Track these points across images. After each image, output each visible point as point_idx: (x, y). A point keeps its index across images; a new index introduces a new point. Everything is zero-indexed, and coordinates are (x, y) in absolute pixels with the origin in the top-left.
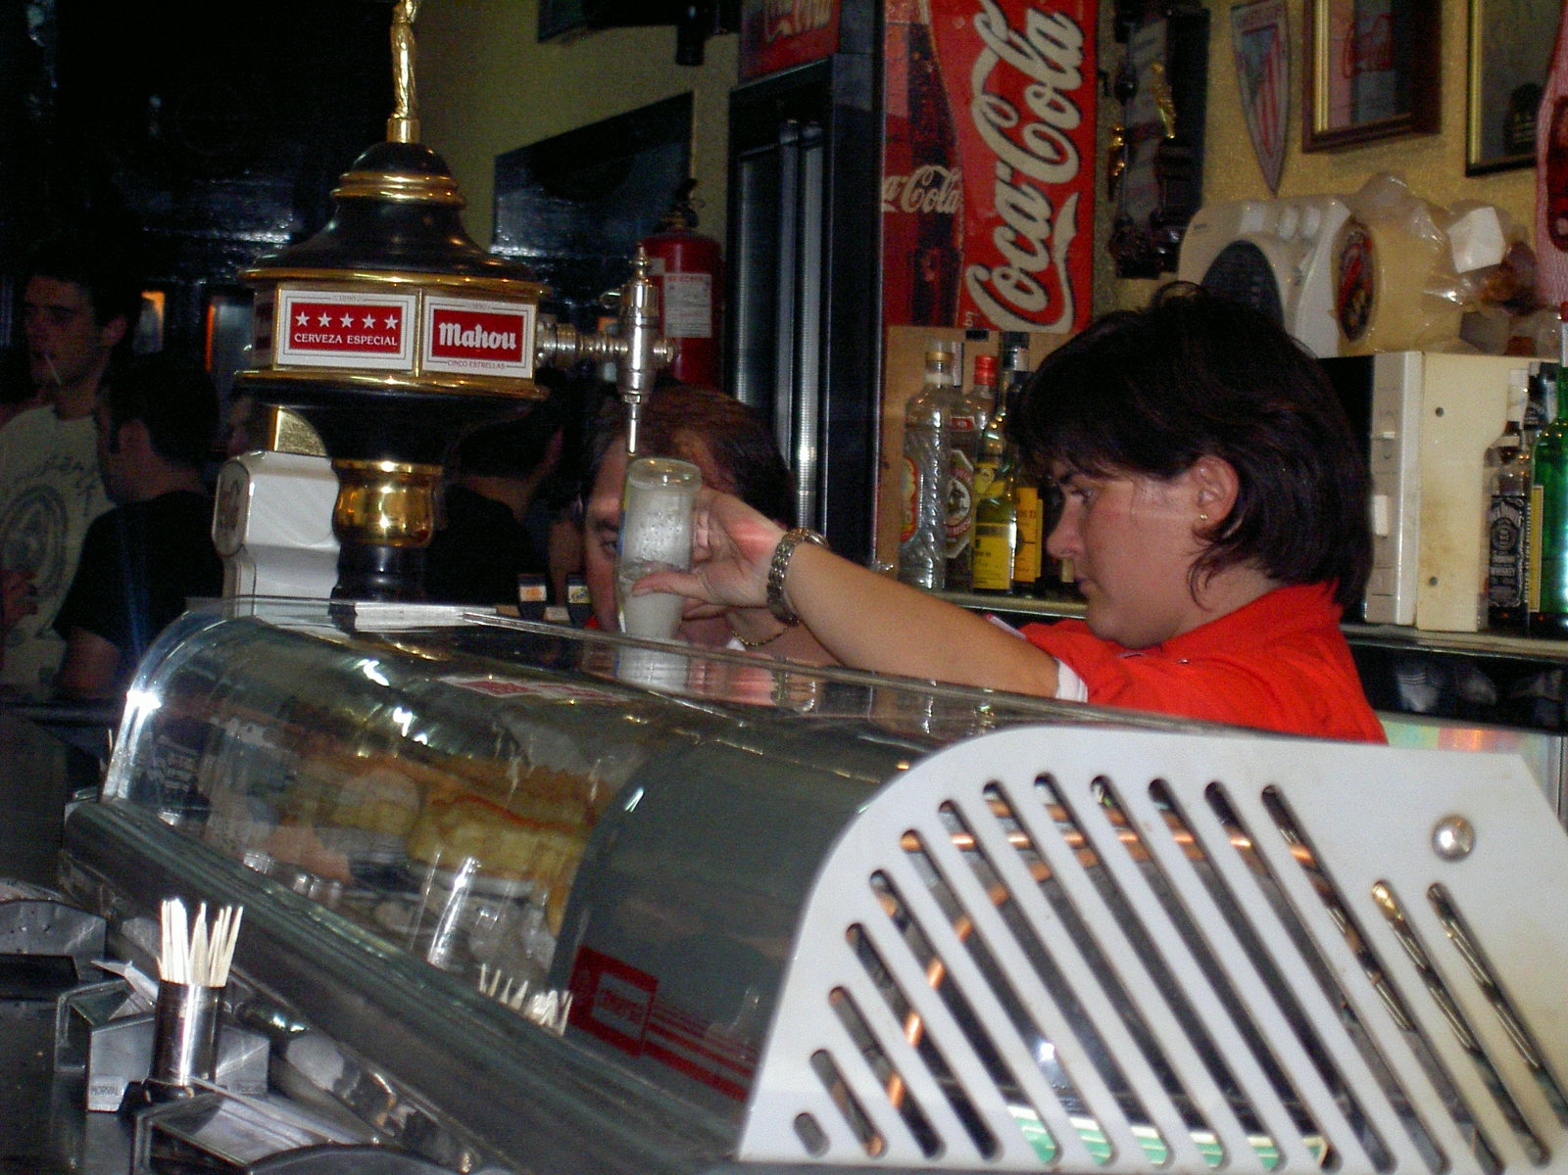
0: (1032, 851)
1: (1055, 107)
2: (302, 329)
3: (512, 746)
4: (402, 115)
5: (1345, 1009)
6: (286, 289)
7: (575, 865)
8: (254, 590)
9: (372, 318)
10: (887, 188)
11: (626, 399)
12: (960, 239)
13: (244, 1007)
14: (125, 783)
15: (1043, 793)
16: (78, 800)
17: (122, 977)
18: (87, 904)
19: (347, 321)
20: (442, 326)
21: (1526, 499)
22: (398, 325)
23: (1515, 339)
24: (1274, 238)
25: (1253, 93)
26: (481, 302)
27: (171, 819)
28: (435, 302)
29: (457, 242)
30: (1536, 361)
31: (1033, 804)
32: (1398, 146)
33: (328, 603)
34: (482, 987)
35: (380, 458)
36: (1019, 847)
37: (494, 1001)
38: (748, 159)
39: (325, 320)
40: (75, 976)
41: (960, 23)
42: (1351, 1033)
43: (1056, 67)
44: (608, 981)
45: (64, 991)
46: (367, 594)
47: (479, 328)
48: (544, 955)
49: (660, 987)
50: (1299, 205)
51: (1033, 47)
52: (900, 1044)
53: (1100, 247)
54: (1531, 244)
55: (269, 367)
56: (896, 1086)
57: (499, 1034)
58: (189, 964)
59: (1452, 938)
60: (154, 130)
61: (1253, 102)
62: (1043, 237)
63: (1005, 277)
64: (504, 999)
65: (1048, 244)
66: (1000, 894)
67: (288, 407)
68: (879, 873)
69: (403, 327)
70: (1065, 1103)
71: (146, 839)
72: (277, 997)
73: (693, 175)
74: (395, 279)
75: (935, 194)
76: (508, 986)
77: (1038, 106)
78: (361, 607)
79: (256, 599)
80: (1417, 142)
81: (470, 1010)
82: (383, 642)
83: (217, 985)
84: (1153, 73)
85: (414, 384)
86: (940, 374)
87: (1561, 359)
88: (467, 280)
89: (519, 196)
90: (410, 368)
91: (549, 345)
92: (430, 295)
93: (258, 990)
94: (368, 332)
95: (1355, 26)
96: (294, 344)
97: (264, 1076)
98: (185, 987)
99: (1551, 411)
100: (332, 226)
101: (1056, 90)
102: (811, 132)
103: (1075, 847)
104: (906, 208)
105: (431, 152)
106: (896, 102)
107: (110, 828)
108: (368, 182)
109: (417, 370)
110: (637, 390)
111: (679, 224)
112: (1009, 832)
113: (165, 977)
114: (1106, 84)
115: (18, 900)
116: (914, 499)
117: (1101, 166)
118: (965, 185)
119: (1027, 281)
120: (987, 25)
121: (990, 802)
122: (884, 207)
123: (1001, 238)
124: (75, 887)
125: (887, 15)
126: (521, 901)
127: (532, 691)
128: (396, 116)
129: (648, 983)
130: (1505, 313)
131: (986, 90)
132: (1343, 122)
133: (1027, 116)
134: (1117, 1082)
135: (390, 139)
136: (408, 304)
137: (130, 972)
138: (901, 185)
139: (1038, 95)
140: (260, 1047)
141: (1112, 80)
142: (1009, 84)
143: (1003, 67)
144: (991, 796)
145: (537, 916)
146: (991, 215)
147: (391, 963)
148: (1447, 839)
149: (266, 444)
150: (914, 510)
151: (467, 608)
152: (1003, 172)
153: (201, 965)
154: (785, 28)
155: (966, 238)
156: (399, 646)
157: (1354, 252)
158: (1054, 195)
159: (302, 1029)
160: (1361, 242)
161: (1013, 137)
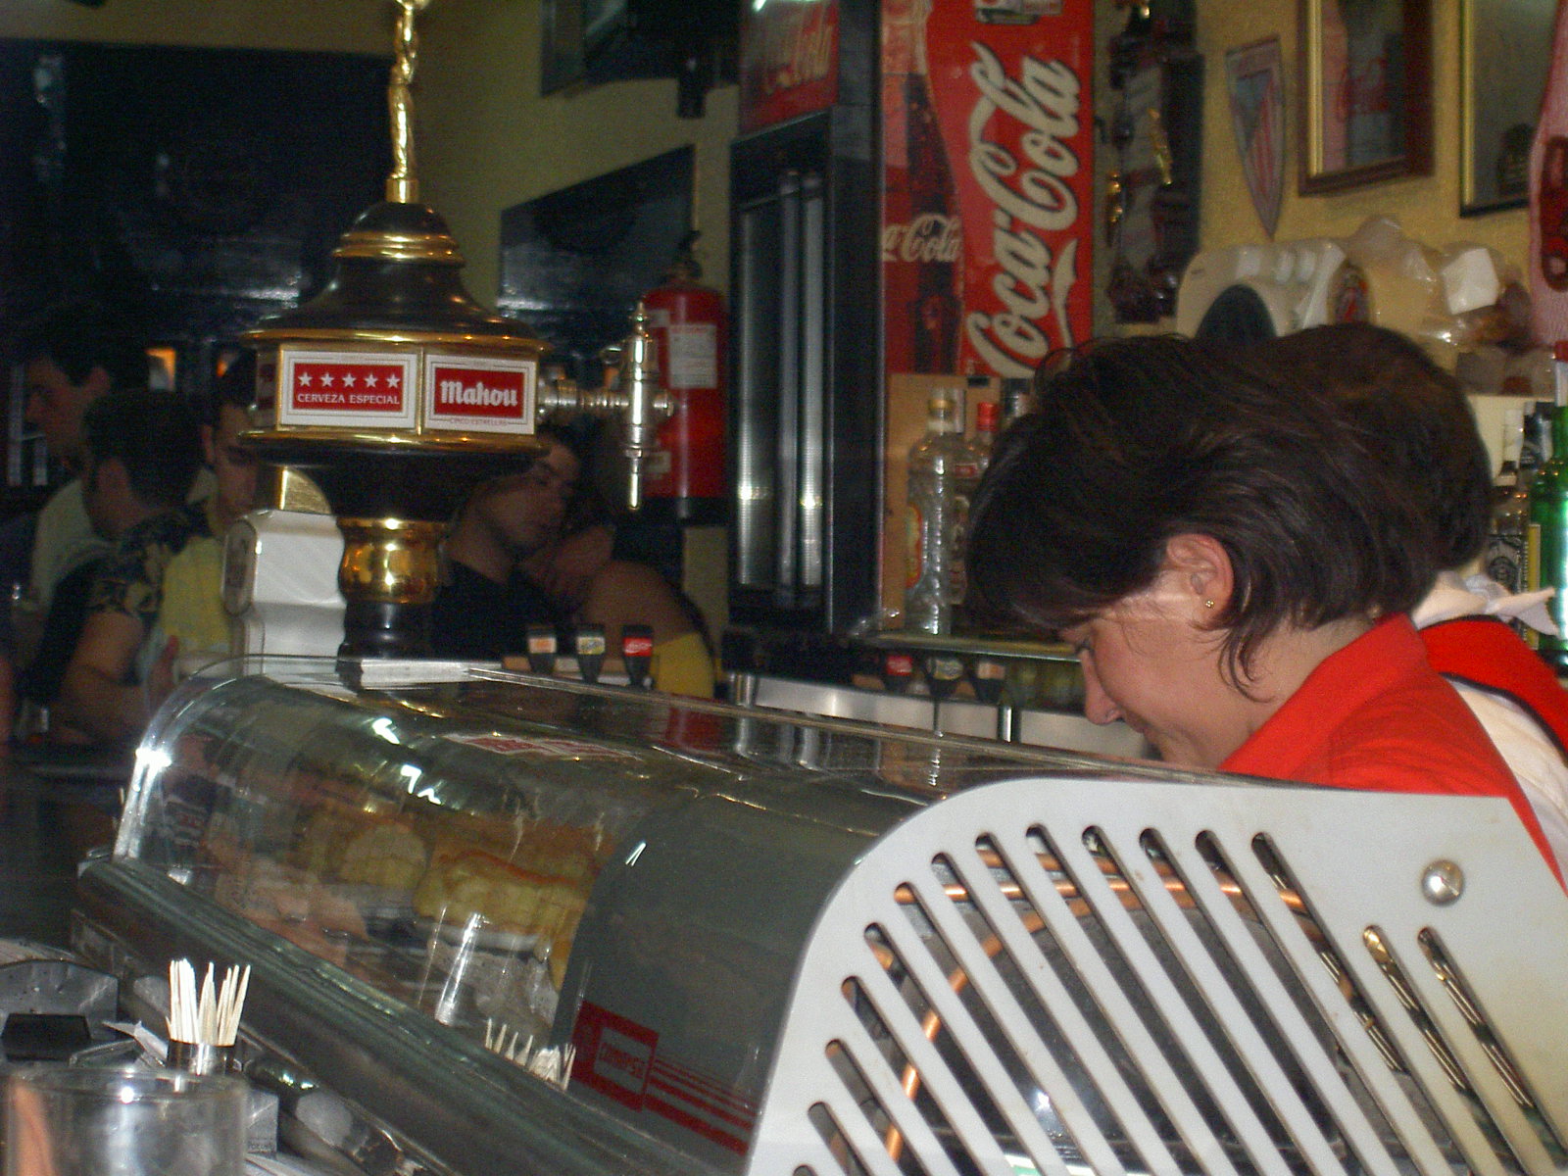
0: (1024, 901)
1: (1053, 154)
2: (305, 389)
3: (518, 801)
4: (401, 175)
5: (1338, 1053)
6: (289, 350)
7: (576, 921)
8: (263, 648)
9: (374, 377)
10: (887, 237)
11: (628, 453)
12: (961, 287)
13: (254, 1065)
14: (136, 843)
15: (1035, 844)
16: (91, 859)
17: (133, 1037)
18: (99, 964)
19: (349, 380)
20: (444, 384)
21: (1524, 537)
22: (400, 384)
23: (1510, 379)
24: (1271, 282)
25: (1249, 137)
26: (482, 360)
27: (182, 878)
28: (437, 360)
29: (458, 300)
30: (1531, 401)
31: (1025, 855)
32: (1393, 188)
33: (334, 661)
34: (488, 1042)
35: (384, 515)
36: (1011, 897)
37: (500, 1058)
38: (748, 210)
39: (327, 380)
40: (88, 1036)
41: (957, 72)
42: (1345, 1077)
43: (1051, 115)
44: (610, 1036)
45: (74, 1051)
46: (374, 651)
47: (480, 385)
48: (547, 1012)
49: (660, 1042)
50: (1294, 248)
51: (1029, 95)
52: (898, 1098)
53: (1099, 293)
54: (1525, 283)
55: (274, 427)
56: (895, 1137)
57: (503, 1089)
58: (198, 1024)
59: (1445, 980)
60: (162, 189)
61: (1249, 146)
62: (1043, 284)
63: (1005, 323)
64: (510, 1055)
65: (1047, 290)
66: (995, 945)
67: (292, 466)
68: (874, 926)
69: (405, 385)
70: (1061, 1151)
71: (156, 898)
72: (287, 1055)
73: (696, 225)
74: (396, 338)
75: (935, 243)
76: (514, 1041)
77: (1035, 154)
78: (367, 664)
79: (265, 658)
80: (1411, 184)
81: (476, 1065)
82: (389, 699)
83: (226, 1044)
84: (1149, 119)
85: (416, 442)
86: (942, 422)
87: (1556, 399)
88: (469, 338)
89: (524, 250)
90: (412, 426)
91: (550, 401)
92: (432, 354)
93: (268, 1048)
94: (370, 390)
95: (1348, 70)
96: (297, 405)
97: (274, 1133)
98: (195, 1046)
99: (1546, 451)
100: (333, 286)
101: (1054, 138)
102: (811, 183)
103: (1066, 896)
104: (907, 257)
105: (431, 211)
106: (895, 152)
107: (122, 887)
108: (370, 242)
109: (419, 429)
110: (638, 444)
111: (682, 275)
112: (1001, 883)
113: (174, 1036)
114: (1102, 132)
115: (29, 961)
116: (919, 545)
117: (1098, 210)
118: (964, 232)
119: (1027, 327)
120: (984, 74)
121: (981, 852)
122: (885, 257)
123: (1001, 286)
124: (87, 946)
125: (885, 66)
126: (525, 956)
127: (535, 747)
128: (395, 176)
129: (648, 1037)
130: (1501, 354)
131: (984, 138)
132: (1338, 164)
133: (1024, 164)
134: (1113, 1130)
135: (388, 200)
136: (409, 363)
137: (140, 1032)
138: (901, 235)
139: (1035, 143)
140: (270, 1104)
141: (1109, 125)
142: (1006, 132)
143: (1000, 117)
144: (983, 847)
145: (539, 971)
146: (990, 262)
147: (399, 1020)
148: (1436, 884)
149: (273, 503)
150: (919, 557)
151: (472, 664)
152: (1001, 219)
153: (209, 1024)
154: (784, 79)
155: (966, 285)
156: (405, 703)
157: (1349, 295)
158: (1053, 242)
159: (311, 1086)
160: (1357, 285)
161: (1011, 184)
